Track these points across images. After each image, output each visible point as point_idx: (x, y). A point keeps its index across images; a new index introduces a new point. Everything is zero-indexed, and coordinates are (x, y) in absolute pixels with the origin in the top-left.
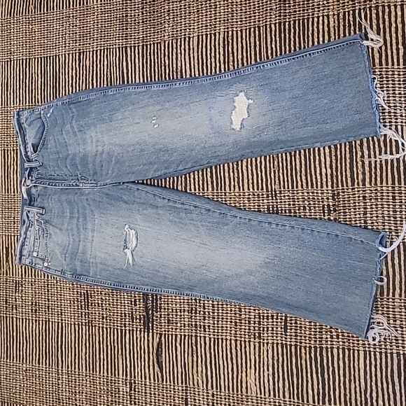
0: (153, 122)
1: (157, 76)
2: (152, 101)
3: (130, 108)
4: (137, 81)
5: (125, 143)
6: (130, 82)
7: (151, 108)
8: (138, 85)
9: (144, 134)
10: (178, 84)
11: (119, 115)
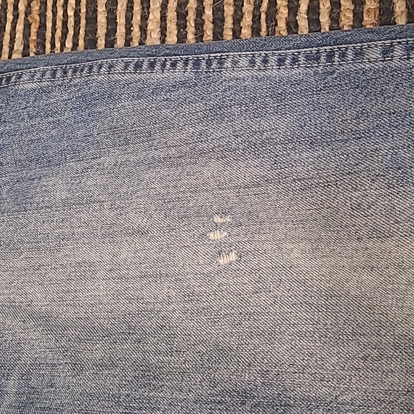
0: (216, 236)
1: (247, 20)
2: (219, 133)
3: (107, 160)
4: (154, 37)
5: (69, 313)
6: (120, 42)
7: (210, 170)
8: (154, 52)
9: (165, 289)
10: (375, 54)
11: (57, 187)
